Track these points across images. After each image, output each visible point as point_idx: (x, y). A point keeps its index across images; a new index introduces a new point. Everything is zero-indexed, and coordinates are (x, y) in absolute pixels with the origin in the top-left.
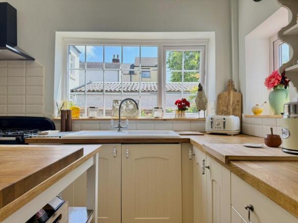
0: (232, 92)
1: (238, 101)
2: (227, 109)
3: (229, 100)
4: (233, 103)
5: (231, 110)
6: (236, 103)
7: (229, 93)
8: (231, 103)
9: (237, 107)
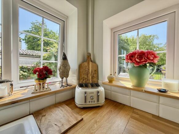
0: (90, 63)
1: (95, 71)
2: (87, 76)
3: (89, 70)
4: (92, 72)
5: (90, 77)
6: (94, 72)
7: (88, 64)
8: (90, 72)
9: (95, 75)
